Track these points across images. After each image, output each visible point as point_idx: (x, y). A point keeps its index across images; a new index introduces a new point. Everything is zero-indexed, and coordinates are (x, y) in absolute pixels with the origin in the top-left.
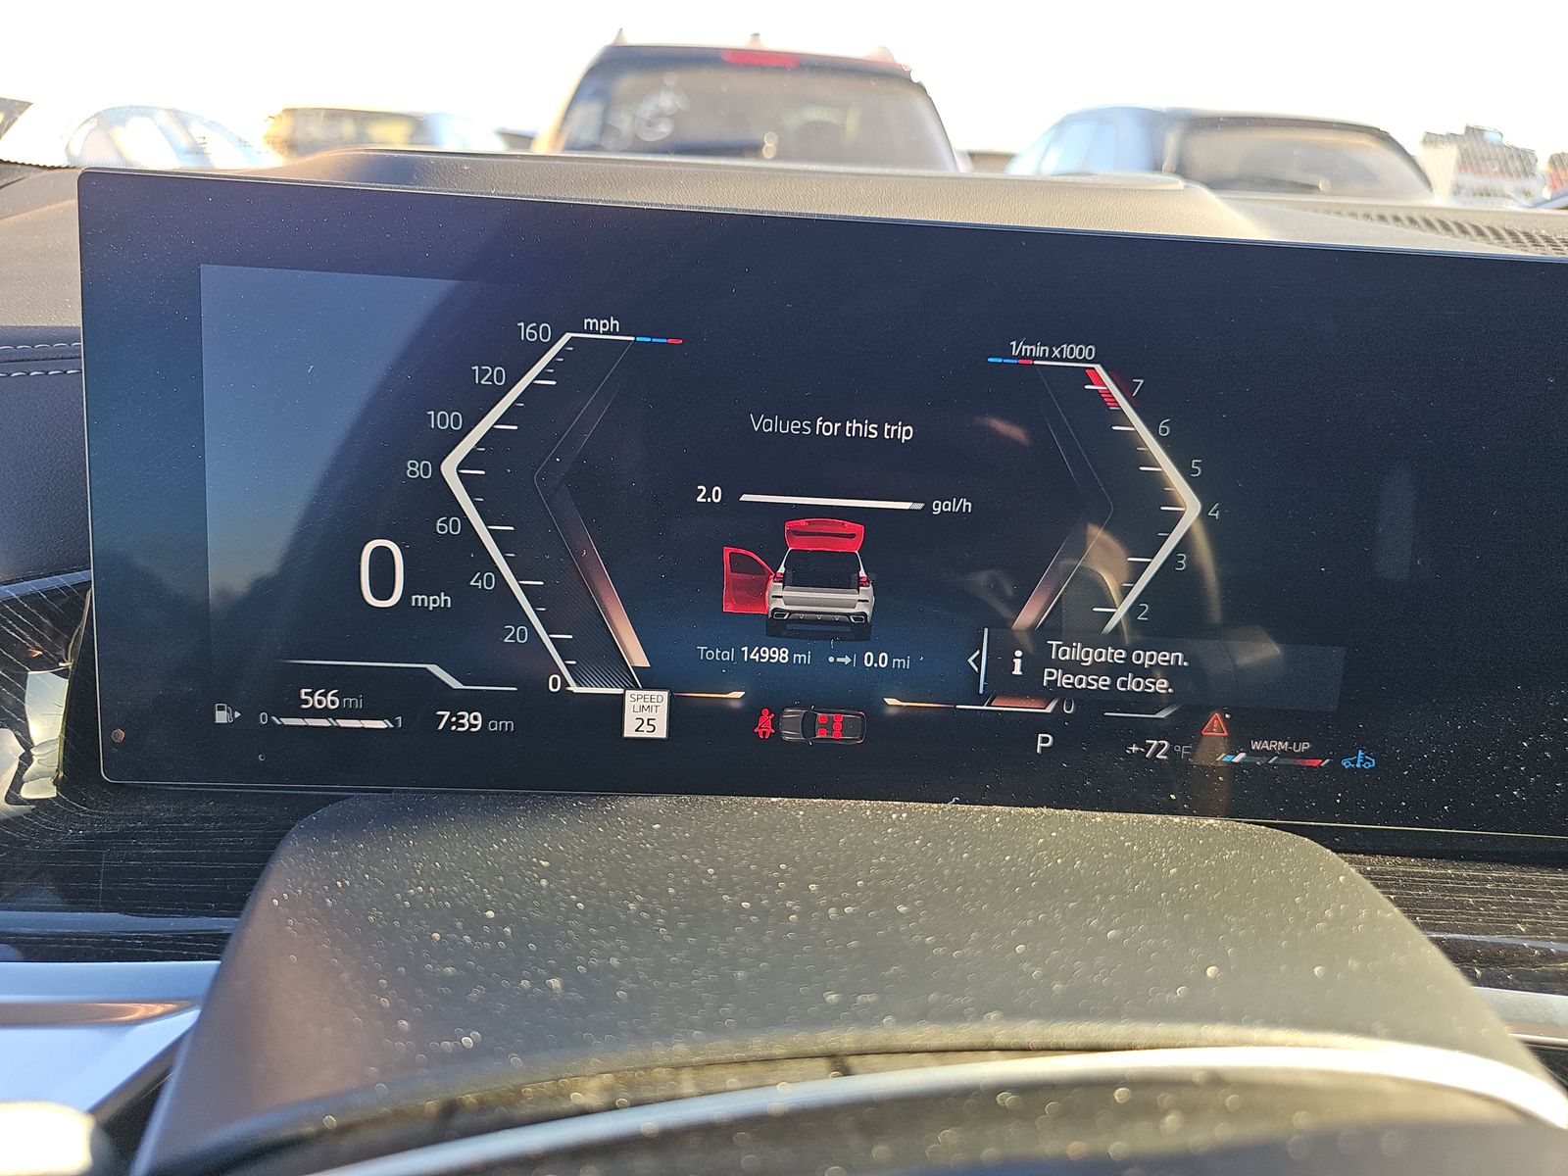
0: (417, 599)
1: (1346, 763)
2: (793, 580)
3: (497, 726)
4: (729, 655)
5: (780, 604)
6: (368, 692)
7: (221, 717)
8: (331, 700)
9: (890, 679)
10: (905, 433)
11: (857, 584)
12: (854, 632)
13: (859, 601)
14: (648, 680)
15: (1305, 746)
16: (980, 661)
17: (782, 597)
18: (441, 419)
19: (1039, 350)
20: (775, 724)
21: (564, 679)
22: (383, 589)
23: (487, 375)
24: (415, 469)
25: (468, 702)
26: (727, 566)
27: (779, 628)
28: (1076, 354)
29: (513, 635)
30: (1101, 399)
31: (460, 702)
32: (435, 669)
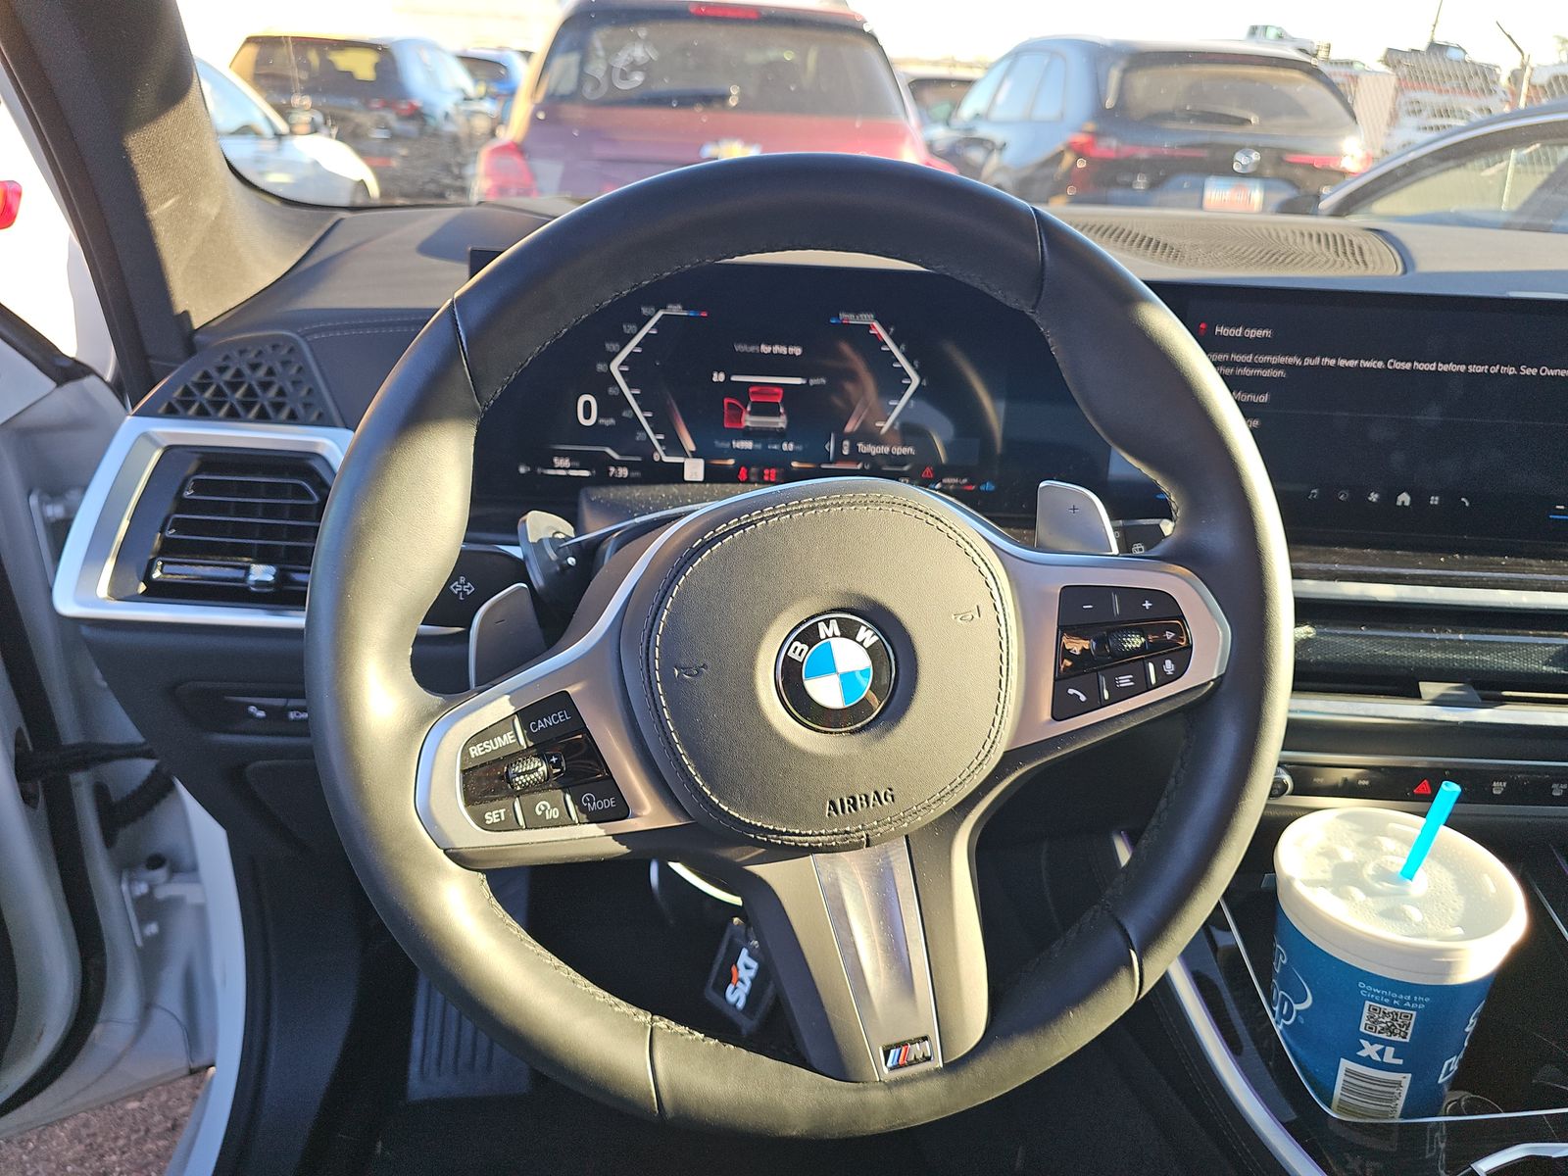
0: (601, 421)
1: (982, 488)
2: (752, 413)
3: (633, 474)
4: (728, 445)
5: (748, 424)
6: (581, 460)
7: (522, 470)
8: (566, 463)
9: (793, 455)
10: (798, 351)
11: (779, 414)
12: (780, 435)
13: (781, 422)
14: (695, 455)
15: (965, 481)
16: (831, 446)
17: (749, 421)
18: (611, 347)
19: (852, 316)
20: (748, 473)
21: (660, 455)
22: (587, 416)
23: (629, 328)
24: (601, 367)
25: (621, 464)
26: (726, 408)
27: (747, 434)
28: (866, 319)
29: (640, 436)
30: (876, 336)
31: (618, 464)
32: (609, 451)
